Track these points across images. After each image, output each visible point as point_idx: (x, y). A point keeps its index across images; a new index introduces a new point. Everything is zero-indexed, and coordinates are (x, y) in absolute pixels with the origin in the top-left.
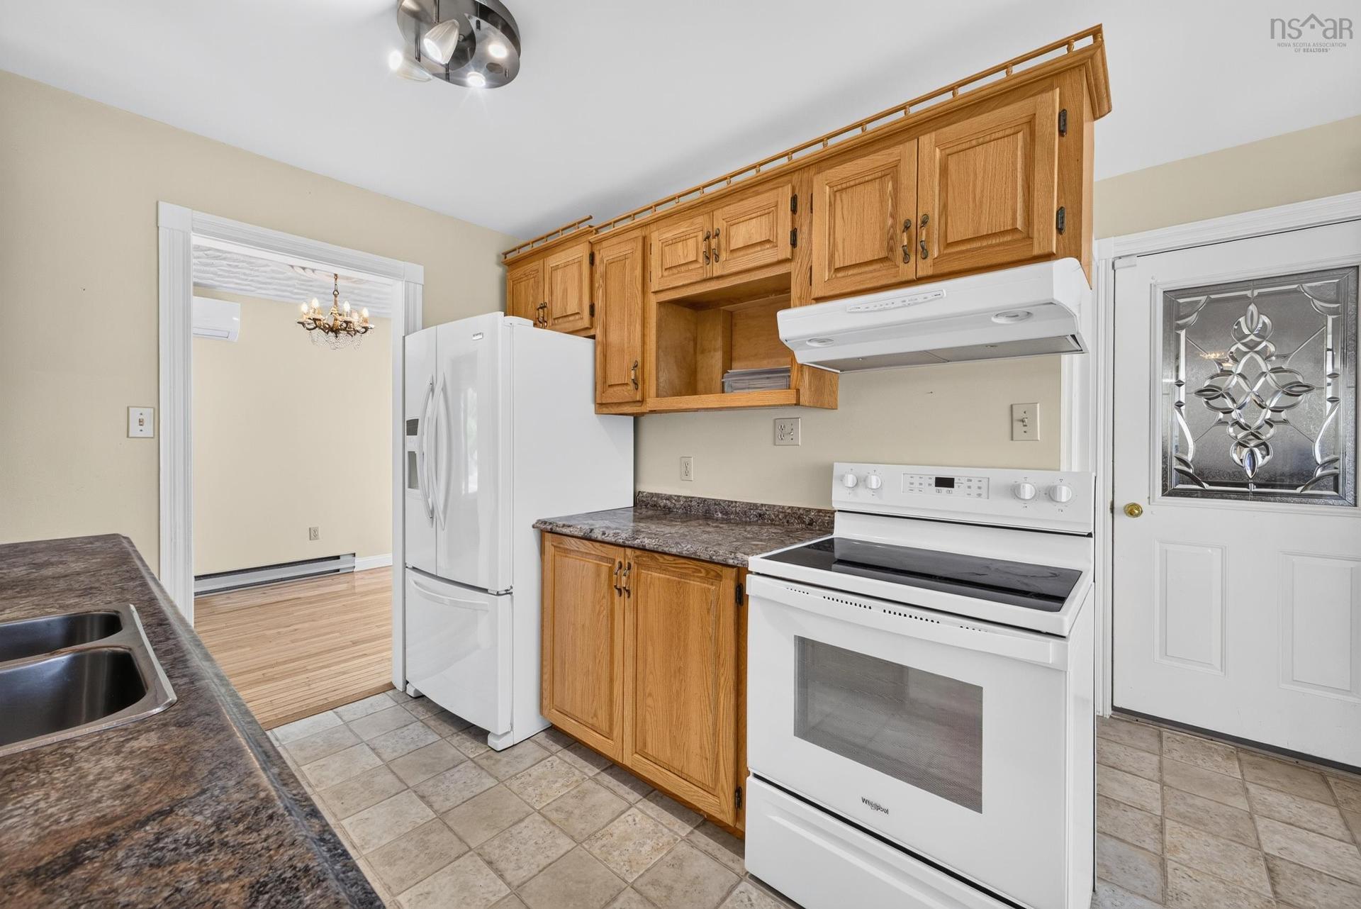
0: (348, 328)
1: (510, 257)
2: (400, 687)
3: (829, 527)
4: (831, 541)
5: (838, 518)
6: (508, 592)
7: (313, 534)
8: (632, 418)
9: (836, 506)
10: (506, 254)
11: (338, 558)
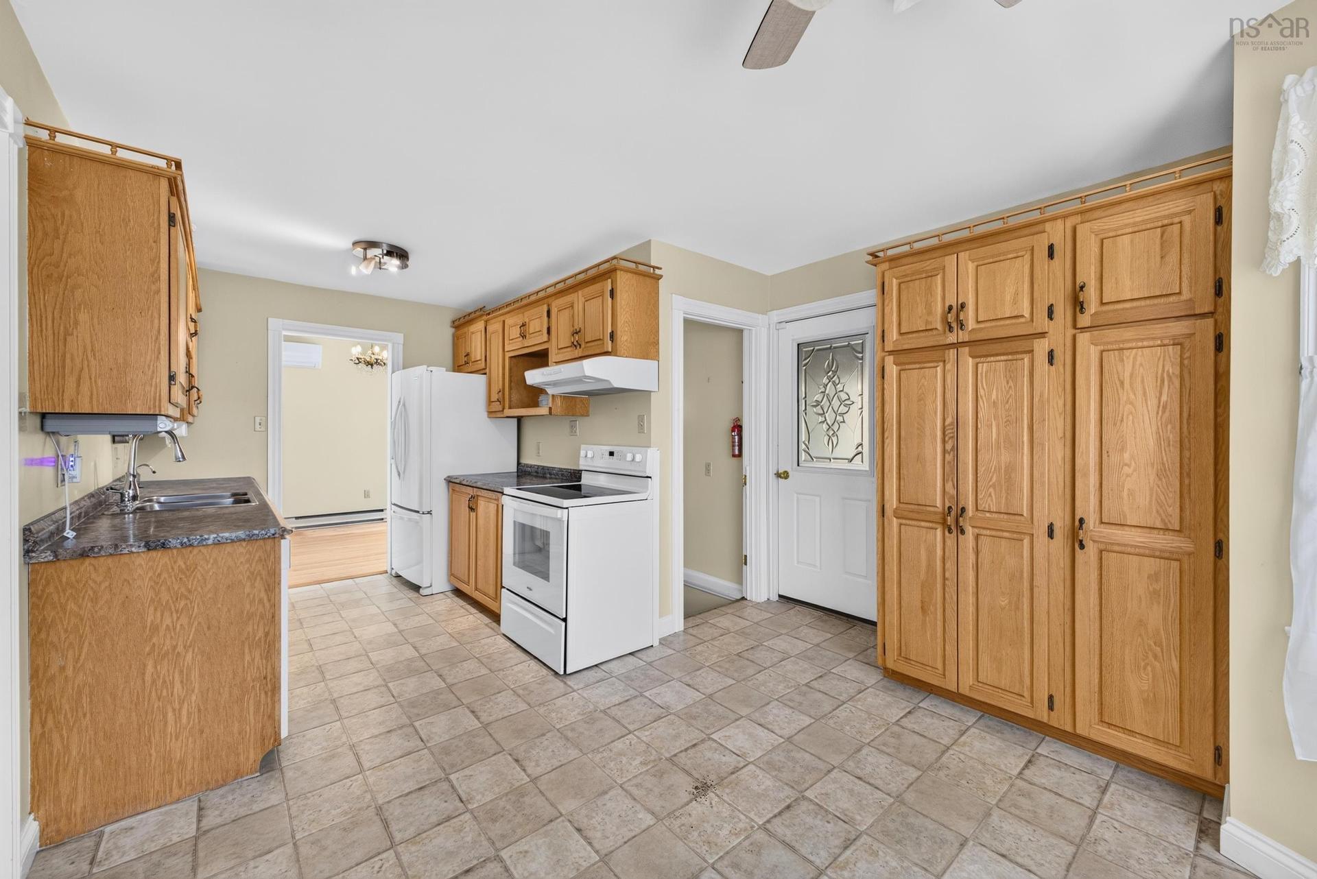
0: (377, 362)
1: (456, 323)
2: (389, 572)
3: (579, 479)
4: (580, 485)
5: (584, 475)
6: (429, 513)
7: (367, 495)
8: (516, 420)
9: (581, 468)
10: (454, 322)
11: (382, 510)
